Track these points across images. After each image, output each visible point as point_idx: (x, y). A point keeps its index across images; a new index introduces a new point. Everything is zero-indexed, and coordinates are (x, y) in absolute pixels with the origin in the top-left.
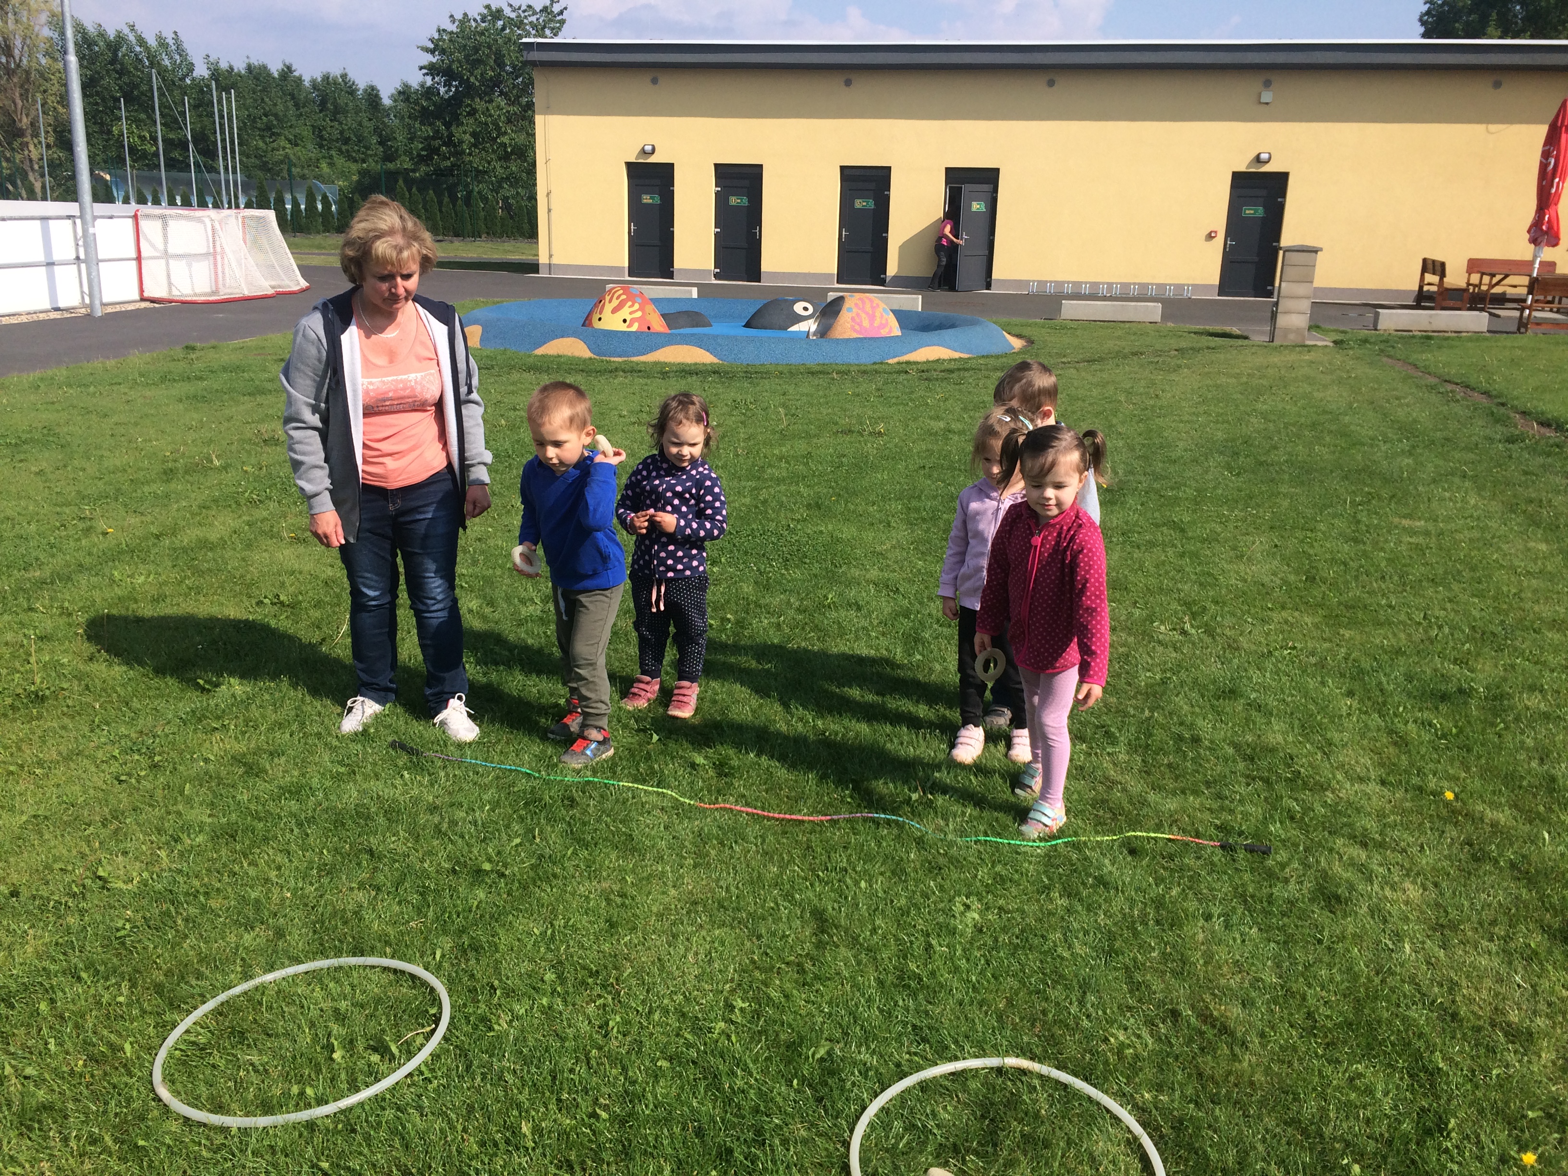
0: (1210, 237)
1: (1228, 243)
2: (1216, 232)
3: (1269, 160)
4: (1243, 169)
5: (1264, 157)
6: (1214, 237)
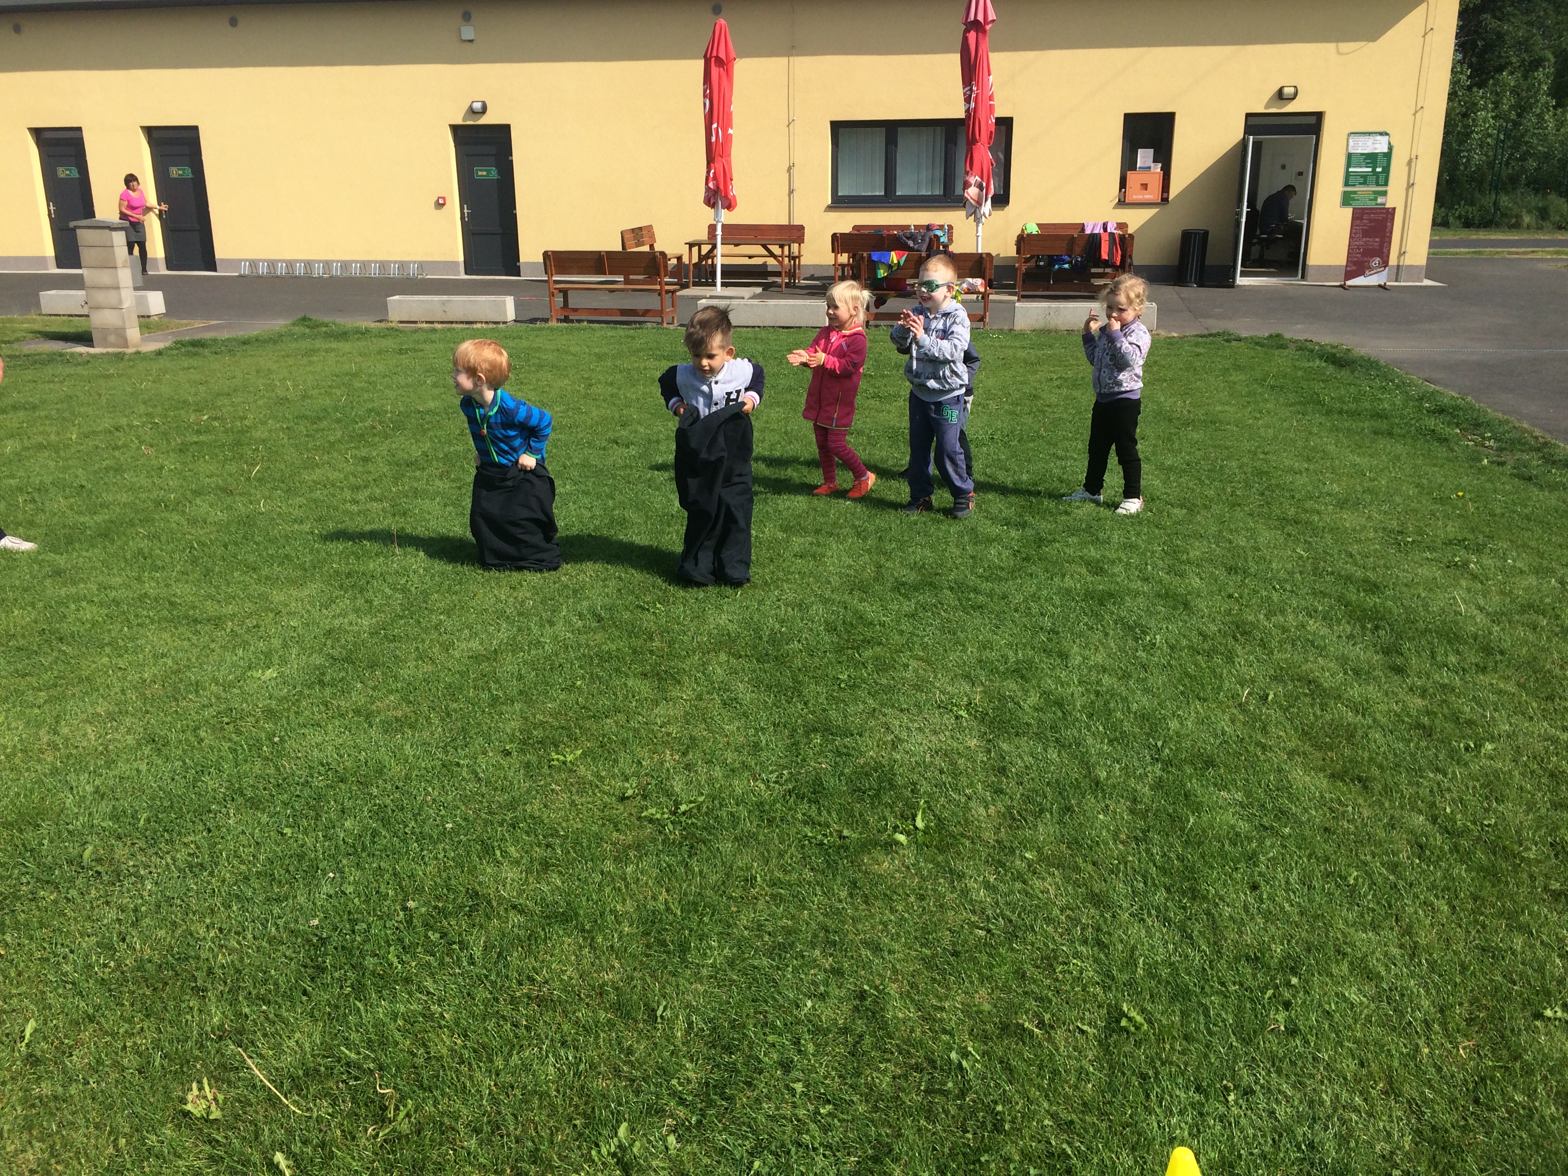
0: (440, 204)
1: (466, 211)
2: (444, 198)
3: (484, 110)
4: (459, 122)
5: (477, 106)
6: (444, 204)
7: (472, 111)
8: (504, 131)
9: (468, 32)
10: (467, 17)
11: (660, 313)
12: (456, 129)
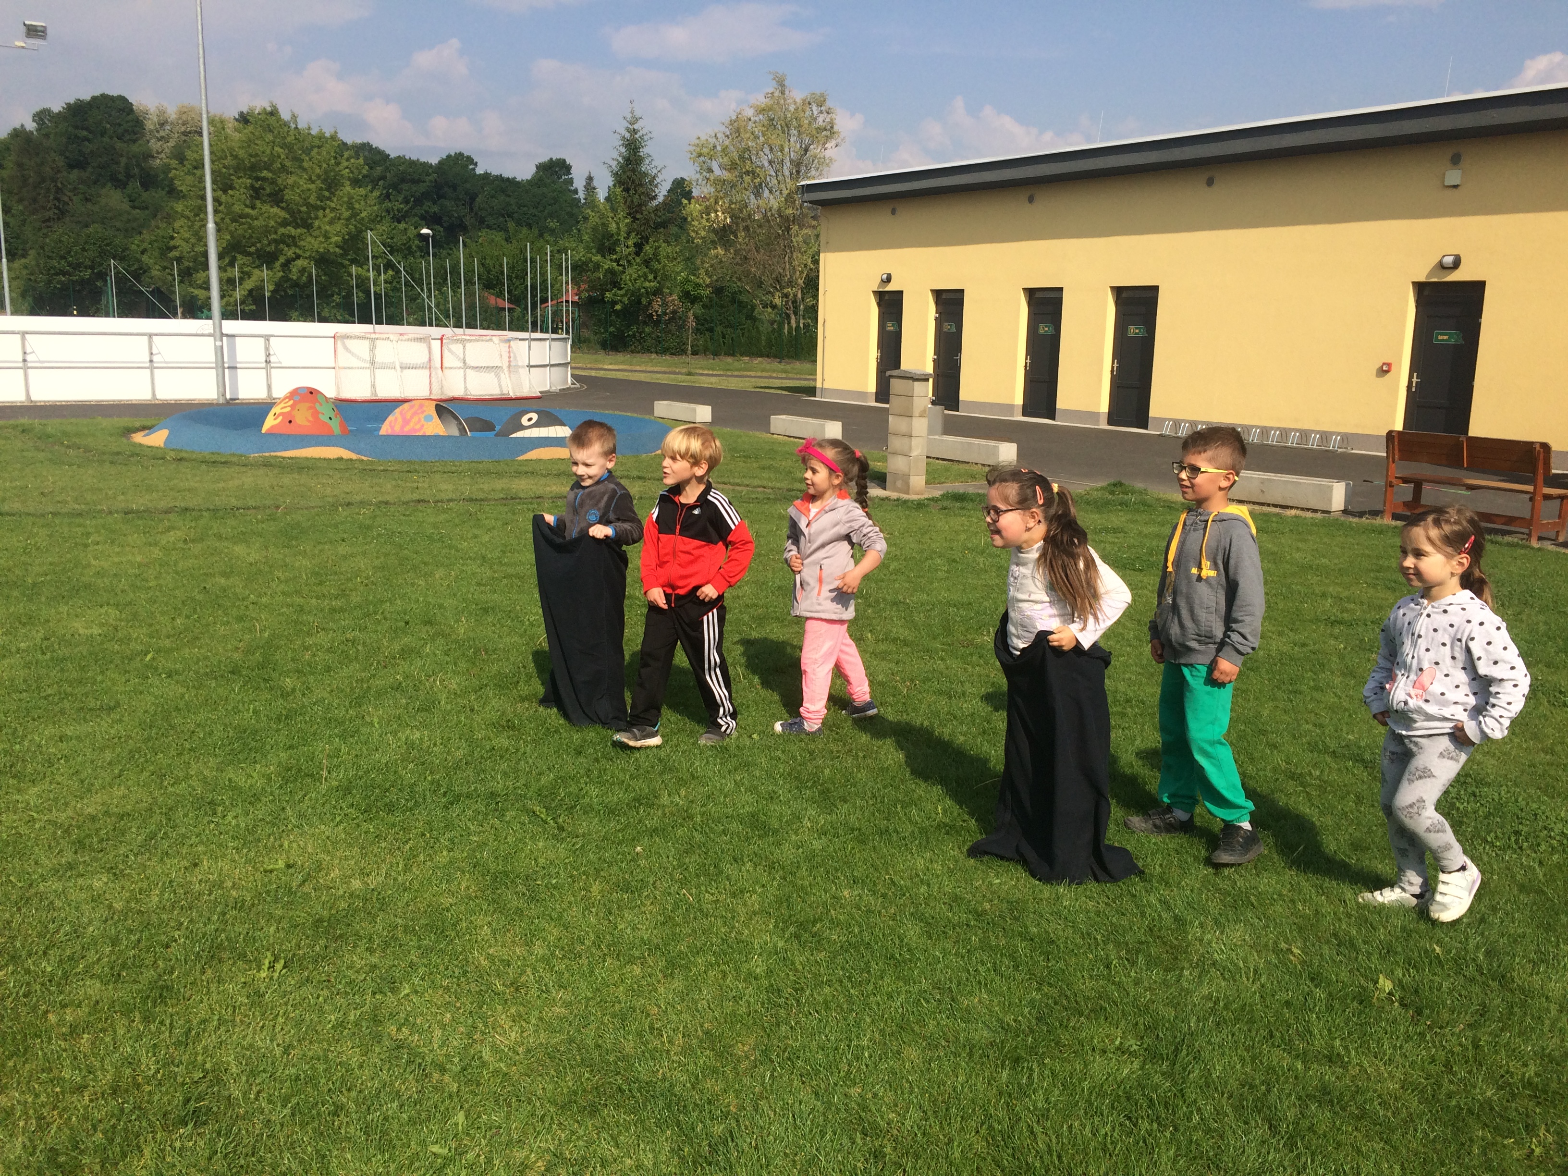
0: (1384, 370)
1: (1415, 380)
2: (1389, 365)
3: (1457, 263)
4: (1422, 278)
5: (1449, 260)
6: (1387, 372)
7: (1442, 266)
8: (1477, 289)
9: (1453, 176)
10: (1456, 160)
11: (1528, 523)
12: (1420, 287)
